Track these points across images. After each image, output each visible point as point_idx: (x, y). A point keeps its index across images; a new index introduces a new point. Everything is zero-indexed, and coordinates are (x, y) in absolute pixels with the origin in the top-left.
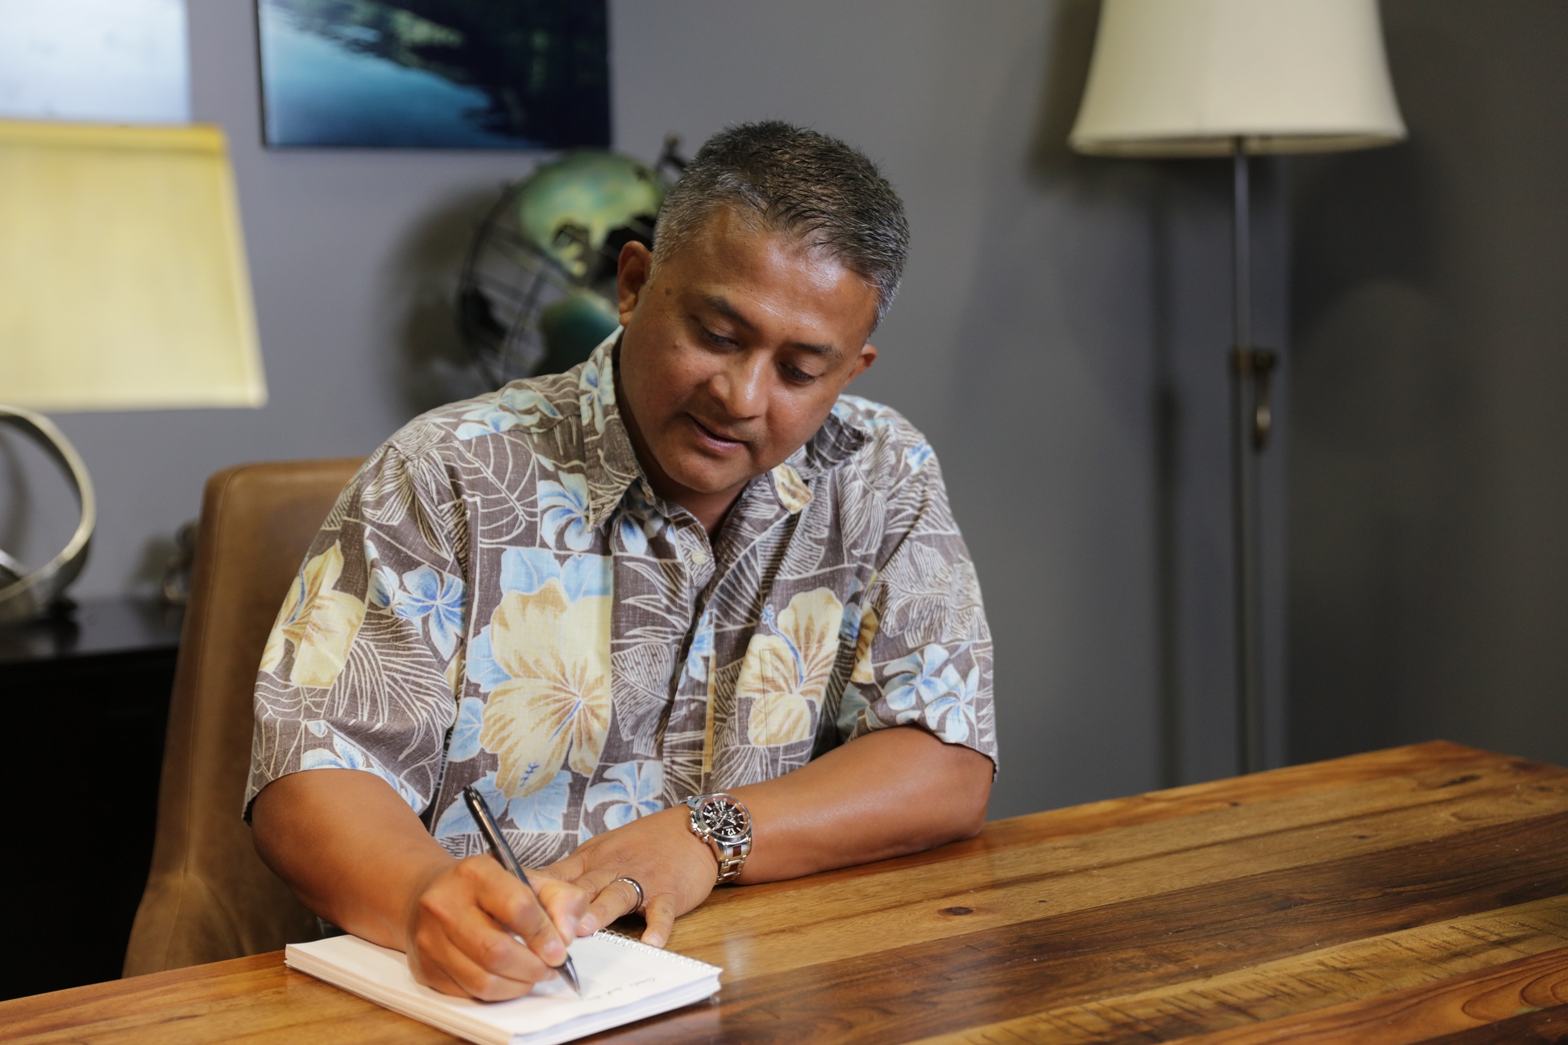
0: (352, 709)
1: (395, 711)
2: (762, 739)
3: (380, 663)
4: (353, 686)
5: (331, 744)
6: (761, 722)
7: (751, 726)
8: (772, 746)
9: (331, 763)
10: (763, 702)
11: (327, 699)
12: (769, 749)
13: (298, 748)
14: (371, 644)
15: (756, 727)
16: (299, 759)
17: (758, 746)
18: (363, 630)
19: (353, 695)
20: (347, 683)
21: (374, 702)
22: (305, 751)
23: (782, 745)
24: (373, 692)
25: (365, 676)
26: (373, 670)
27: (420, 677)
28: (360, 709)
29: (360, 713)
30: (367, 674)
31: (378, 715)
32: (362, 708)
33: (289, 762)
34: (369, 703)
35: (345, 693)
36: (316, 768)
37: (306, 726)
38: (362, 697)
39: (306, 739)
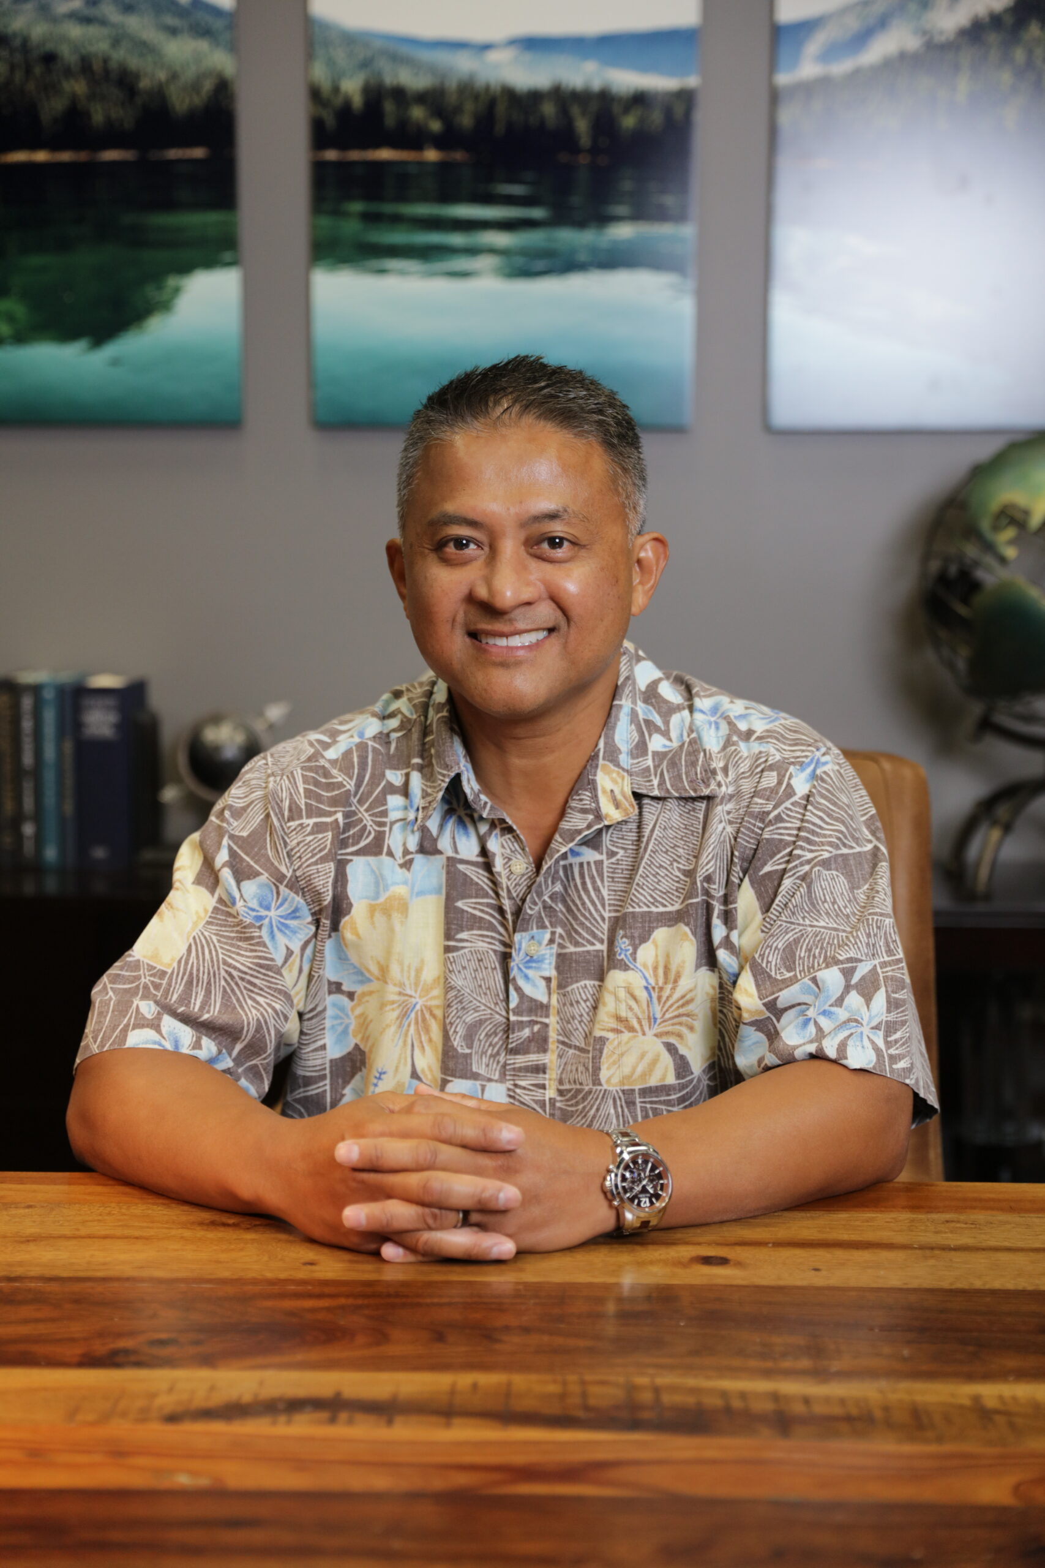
0: (185, 998)
1: (227, 1005)
2: (615, 1080)
3: (221, 956)
4: (191, 974)
5: (159, 1026)
6: (614, 1063)
7: (604, 1067)
8: (626, 1087)
9: (155, 1043)
10: (616, 1042)
11: (164, 982)
12: (623, 1091)
13: (127, 1025)
14: (214, 938)
15: (608, 1069)
16: (126, 1036)
17: (611, 1088)
18: (208, 923)
19: (190, 983)
20: (185, 970)
21: (208, 992)
22: (133, 1029)
23: (637, 1087)
24: (209, 983)
25: (204, 967)
26: (212, 961)
27: (257, 977)
28: (193, 997)
29: (193, 1001)
30: (206, 965)
31: (210, 1006)
32: (196, 996)
33: (116, 1037)
34: (203, 993)
35: (182, 979)
36: (140, 1046)
37: (137, 1007)
38: (197, 986)
39: (135, 1018)
